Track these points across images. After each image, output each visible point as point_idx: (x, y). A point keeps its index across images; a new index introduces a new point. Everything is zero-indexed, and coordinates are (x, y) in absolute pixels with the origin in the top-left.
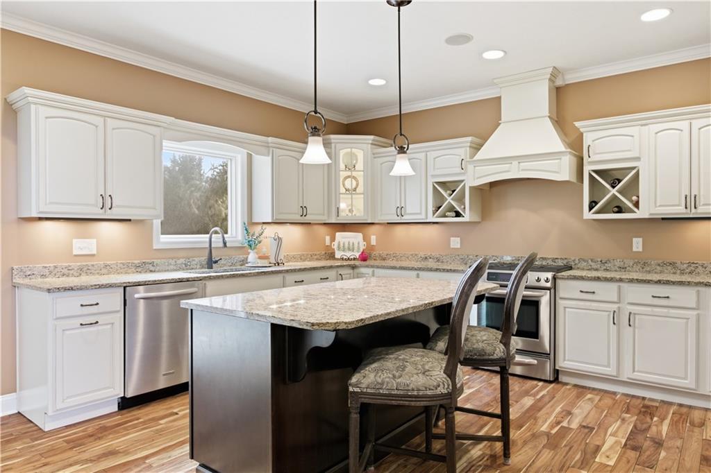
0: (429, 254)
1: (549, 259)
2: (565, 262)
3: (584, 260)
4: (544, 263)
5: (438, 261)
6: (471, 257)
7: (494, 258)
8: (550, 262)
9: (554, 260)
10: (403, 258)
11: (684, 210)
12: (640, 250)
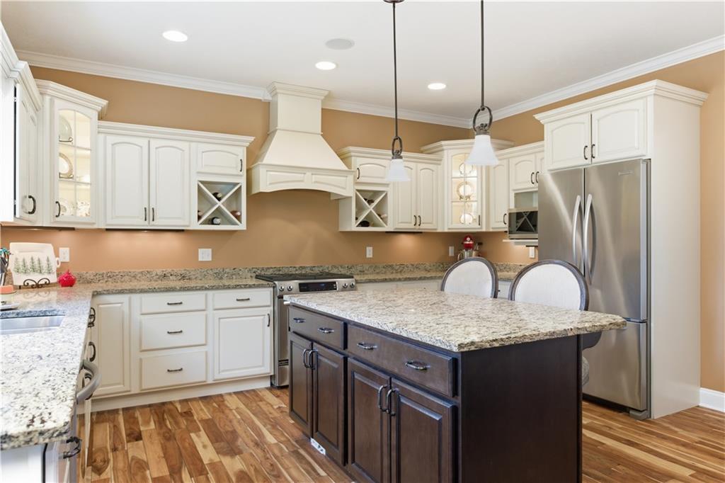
0: (170, 270)
1: (307, 267)
2: (321, 269)
3: (335, 267)
4: (303, 272)
5: (183, 277)
6: (227, 270)
7: (254, 270)
8: (308, 271)
9: (312, 268)
10: (127, 278)
11: (414, 227)
12: (371, 256)
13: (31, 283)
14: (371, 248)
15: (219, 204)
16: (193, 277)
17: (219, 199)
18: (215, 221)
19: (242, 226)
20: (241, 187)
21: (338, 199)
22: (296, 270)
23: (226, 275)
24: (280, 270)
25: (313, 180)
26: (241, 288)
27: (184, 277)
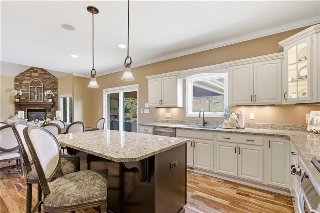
13: (314, 131)
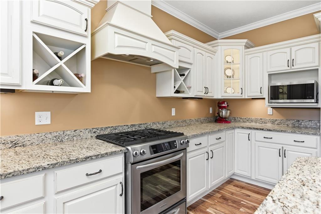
6: (68, 133)
7: (94, 130)
11: (204, 95)
12: (174, 115)
14: (174, 109)
15: (61, 63)
16: (28, 143)
17: (60, 58)
18: (55, 82)
19: (86, 88)
20: (85, 48)
21: (156, 73)
22: (129, 128)
23: (67, 137)
24: (116, 129)
25: (153, 50)
26: (92, 159)
27: (15, 144)
